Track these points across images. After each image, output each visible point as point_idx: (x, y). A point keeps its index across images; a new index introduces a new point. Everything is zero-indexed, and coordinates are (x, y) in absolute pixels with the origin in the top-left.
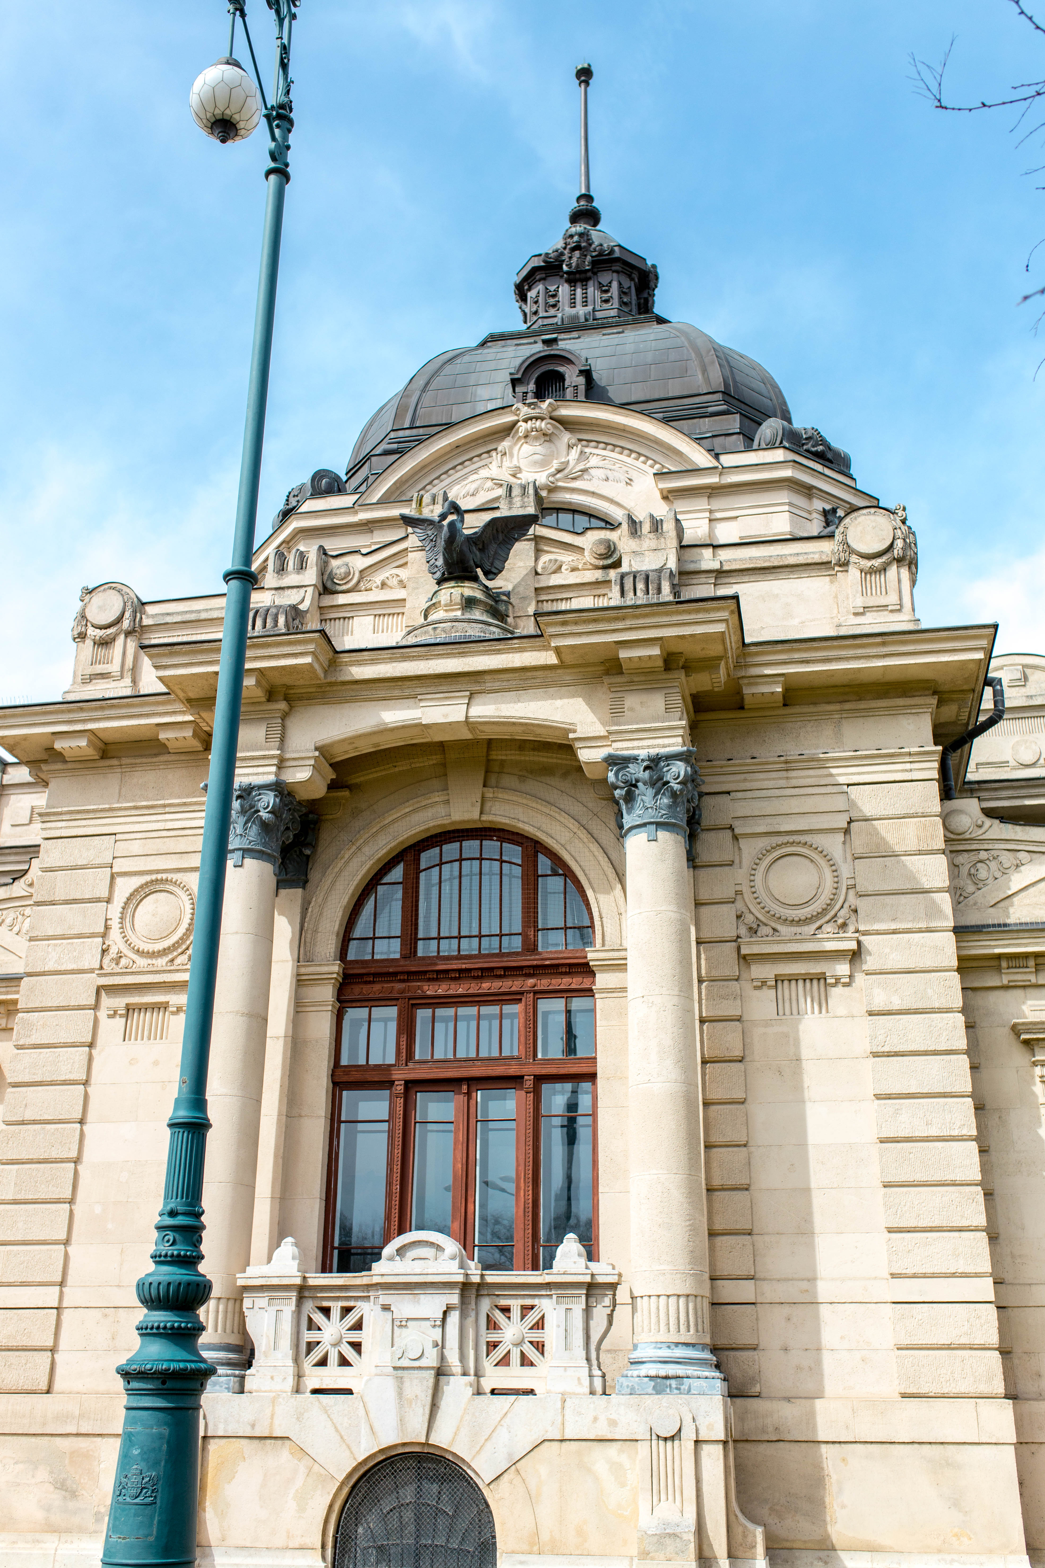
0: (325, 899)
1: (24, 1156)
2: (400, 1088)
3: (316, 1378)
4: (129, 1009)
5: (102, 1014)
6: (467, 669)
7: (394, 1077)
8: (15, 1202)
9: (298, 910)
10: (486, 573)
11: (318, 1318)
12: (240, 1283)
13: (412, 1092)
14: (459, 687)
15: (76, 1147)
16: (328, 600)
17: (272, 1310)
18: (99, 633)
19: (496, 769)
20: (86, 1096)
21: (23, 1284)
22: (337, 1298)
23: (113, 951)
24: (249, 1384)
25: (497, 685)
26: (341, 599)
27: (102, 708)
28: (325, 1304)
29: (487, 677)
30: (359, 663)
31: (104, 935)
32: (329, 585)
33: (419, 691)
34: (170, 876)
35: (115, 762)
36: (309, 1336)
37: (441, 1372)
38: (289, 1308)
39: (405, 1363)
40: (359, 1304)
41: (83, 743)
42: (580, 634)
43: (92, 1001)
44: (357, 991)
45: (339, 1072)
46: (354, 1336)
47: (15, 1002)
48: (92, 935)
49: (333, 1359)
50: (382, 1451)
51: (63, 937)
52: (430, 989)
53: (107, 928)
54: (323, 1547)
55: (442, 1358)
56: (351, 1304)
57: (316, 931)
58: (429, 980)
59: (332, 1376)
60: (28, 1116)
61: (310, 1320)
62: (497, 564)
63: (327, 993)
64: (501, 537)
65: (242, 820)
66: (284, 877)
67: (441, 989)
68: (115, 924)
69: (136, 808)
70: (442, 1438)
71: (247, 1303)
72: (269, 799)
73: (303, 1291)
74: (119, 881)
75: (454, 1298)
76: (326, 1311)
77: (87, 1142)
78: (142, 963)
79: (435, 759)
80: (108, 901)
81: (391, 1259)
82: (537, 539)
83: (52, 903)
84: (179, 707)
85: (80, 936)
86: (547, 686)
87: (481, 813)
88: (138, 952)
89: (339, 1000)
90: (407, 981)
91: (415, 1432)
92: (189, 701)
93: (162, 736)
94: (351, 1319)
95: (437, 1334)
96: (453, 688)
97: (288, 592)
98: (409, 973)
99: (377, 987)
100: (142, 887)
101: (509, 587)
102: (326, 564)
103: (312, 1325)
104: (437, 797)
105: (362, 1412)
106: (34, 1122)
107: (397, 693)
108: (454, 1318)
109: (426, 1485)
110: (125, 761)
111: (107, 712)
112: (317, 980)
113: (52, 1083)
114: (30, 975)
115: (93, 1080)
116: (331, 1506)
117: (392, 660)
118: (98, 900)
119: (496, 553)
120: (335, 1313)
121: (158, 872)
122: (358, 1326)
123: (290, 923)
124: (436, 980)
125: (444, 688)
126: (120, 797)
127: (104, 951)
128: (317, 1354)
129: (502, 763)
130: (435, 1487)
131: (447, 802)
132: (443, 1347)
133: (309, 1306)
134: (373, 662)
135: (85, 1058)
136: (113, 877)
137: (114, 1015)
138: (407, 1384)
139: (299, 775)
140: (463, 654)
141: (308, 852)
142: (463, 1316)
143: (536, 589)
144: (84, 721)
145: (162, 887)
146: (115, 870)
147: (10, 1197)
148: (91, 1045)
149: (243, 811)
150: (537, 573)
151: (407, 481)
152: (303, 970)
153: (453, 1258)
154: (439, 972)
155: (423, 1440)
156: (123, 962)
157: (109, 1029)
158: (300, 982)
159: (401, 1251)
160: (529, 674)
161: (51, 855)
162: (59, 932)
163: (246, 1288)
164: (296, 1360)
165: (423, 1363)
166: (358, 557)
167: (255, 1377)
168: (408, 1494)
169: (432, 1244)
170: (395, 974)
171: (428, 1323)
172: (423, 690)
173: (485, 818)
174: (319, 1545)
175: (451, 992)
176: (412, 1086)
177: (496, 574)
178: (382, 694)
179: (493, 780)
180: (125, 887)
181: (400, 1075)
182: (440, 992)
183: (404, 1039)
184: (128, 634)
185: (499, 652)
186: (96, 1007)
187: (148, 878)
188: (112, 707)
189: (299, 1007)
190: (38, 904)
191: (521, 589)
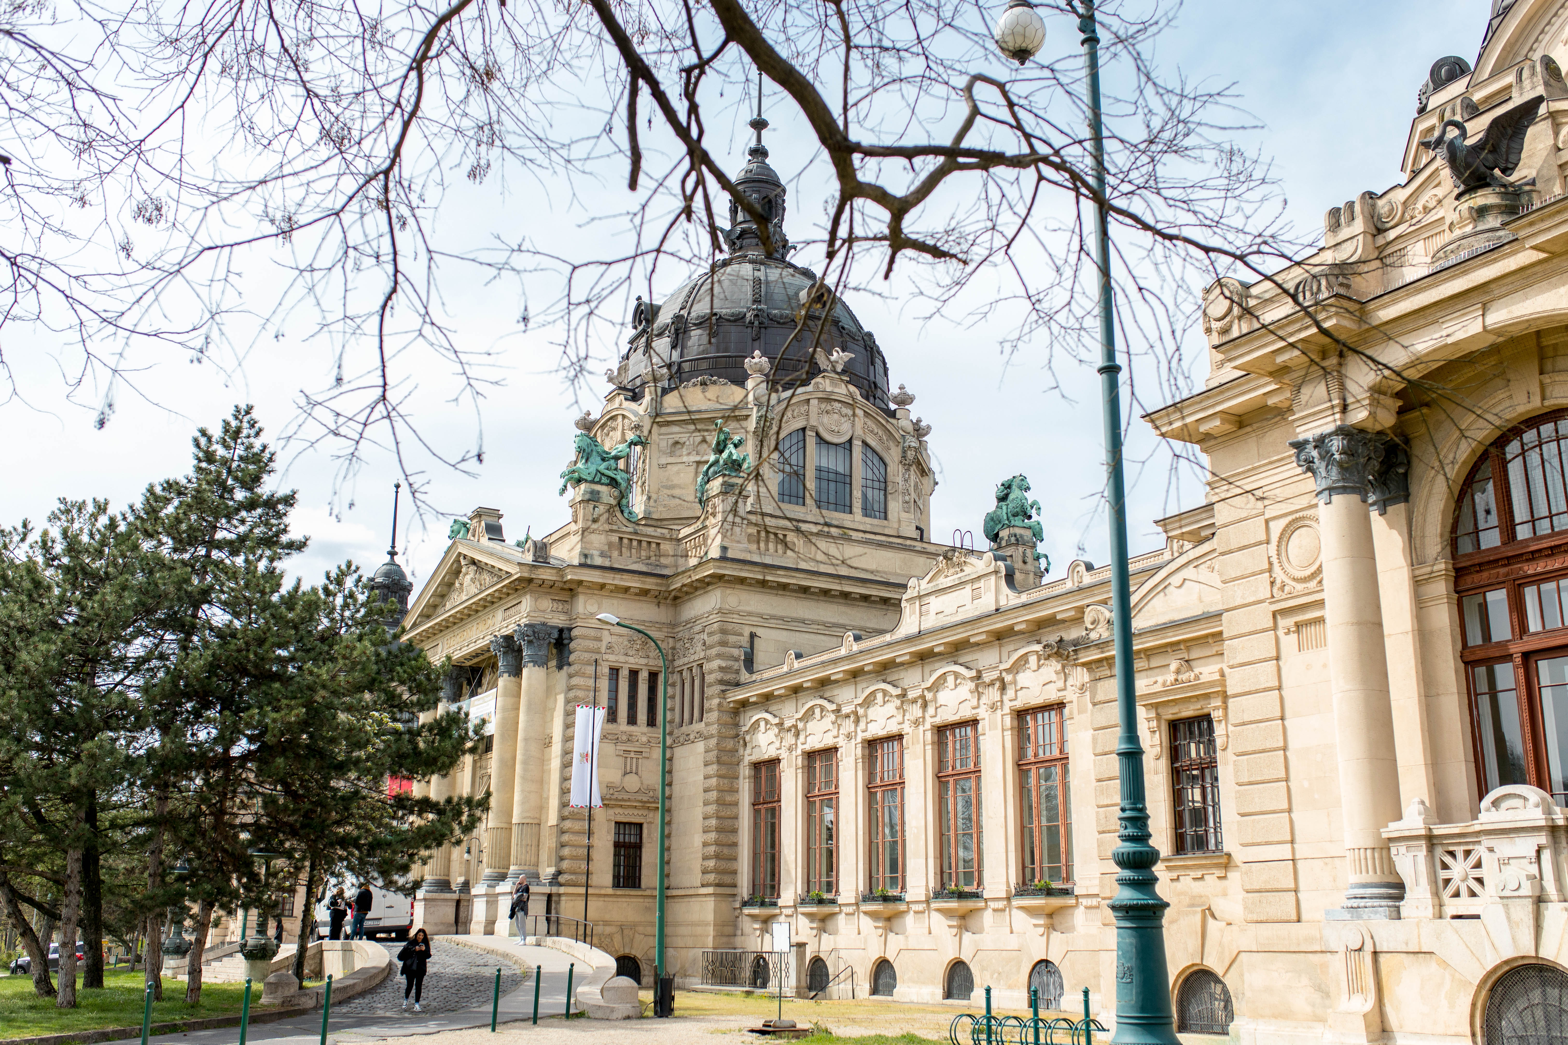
0: (1426, 507)
1: (1250, 749)
2: (1518, 660)
3: (1453, 907)
4: (1298, 625)
5: (1281, 633)
6: (1471, 285)
7: (1512, 651)
8: (1251, 783)
9: (1403, 522)
10: (1503, 171)
11: (1448, 859)
12: (1385, 836)
13: (1532, 661)
14: (1473, 301)
15: (1281, 738)
16: (1381, 241)
17: (1410, 855)
18: (1219, 324)
19: (1551, 354)
20: (1282, 698)
21: (1267, 843)
22: (1460, 844)
23: (1278, 581)
24: (1404, 912)
25: (1504, 290)
26: (1392, 235)
27: (1222, 392)
28: (1451, 848)
29: (1493, 286)
30: (1384, 306)
31: (1270, 570)
32: (1379, 225)
33: (1439, 314)
34: (1305, 513)
35: (1248, 429)
36: (1443, 874)
37: (1540, 900)
38: (1422, 853)
39: (1507, 893)
40: (1476, 847)
41: (1217, 422)
42: (1549, 229)
43: (1270, 624)
44: (1469, 581)
45: (1466, 653)
46: (1477, 873)
47: (1220, 633)
48: (1262, 572)
49: (1464, 891)
50: (1506, 962)
51: (1243, 577)
52: (1530, 569)
53: (1271, 564)
54: (1473, 1035)
55: (1542, 888)
56: (1470, 847)
57: (1423, 537)
58: (1527, 560)
59: (1464, 905)
60: (1247, 718)
61: (1443, 863)
62: (1512, 158)
63: (1440, 588)
64: (1510, 132)
65: (1324, 464)
66: (1387, 496)
67: (1540, 567)
68: (1274, 560)
69: (1271, 463)
70: (1549, 952)
71: (1393, 851)
72: (1336, 444)
73: (1431, 840)
74: (1271, 524)
75: (1543, 839)
76: (1452, 854)
77: (1289, 733)
78: (1300, 587)
79: (1493, 360)
80: (1268, 542)
81: (1488, 810)
82: (1553, 115)
83: (1231, 552)
84: (1268, 379)
85: (1253, 574)
86: (1549, 278)
87: (1543, 398)
88: (1294, 579)
89: (1456, 592)
90: (1509, 564)
91: (1526, 948)
92: (1271, 374)
93: (1271, 402)
94: (1472, 860)
95: (1534, 869)
96: (1467, 304)
97: (1344, 246)
98: (1508, 558)
99: (1485, 575)
100: (1287, 526)
101: (1532, 173)
102: (1374, 206)
103: (1445, 867)
104: (1501, 395)
105: (1484, 933)
106: (1251, 722)
107: (1422, 322)
108: (1546, 855)
109: (1549, 990)
110: (1255, 426)
111: (1227, 394)
112: (1430, 578)
113: (1257, 692)
114: (1227, 610)
115: (1284, 685)
116: (1474, 1005)
117: (1409, 295)
118: (1260, 543)
119: (1508, 147)
120: (1460, 856)
121: (1297, 511)
122: (1478, 865)
123: (1400, 534)
124: (1533, 559)
125: (1460, 306)
126: (1260, 457)
127: (1272, 583)
128: (1451, 889)
129: (1555, 346)
130: (1556, 992)
131: (1510, 397)
132: (1541, 879)
133: (1439, 851)
134: (1394, 302)
135: (1275, 669)
136: (1267, 522)
137: (1288, 633)
138: (1512, 910)
139: (1359, 415)
140: (1465, 273)
141: (1401, 471)
142: (1556, 853)
143: (1560, 166)
144: (1213, 406)
145: (1301, 523)
146: (1267, 516)
147: (1246, 780)
148: (1278, 659)
149: (1322, 458)
150: (1559, 150)
151: (1517, 41)
152: (1417, 572)
153: (1537, 806)
154: (1533, 552)
155: (1533, 954)
156: (1287, 589)
157: (1289, 642)
158: (1417, 583)
159: (1496, 803)
160: (1529, 272)
161: (1222, 514)
162: (1239, 574)
163: (1390, 840)
164: (1436, 894)
165: (1521, 893)
166: (1399, 190)
167: (1406, 906)
168: (1536, 996)
169: (1519, 796)
170: (1496, 561)
171: (1526, 861)
172: (1443, 313)
173: (1547, 403)
174: (1469, 1033)
175: (1549, 568)
176: (1528, 657)
177: (1513, 169)
178: (1411, 326)
179: (1549, 366)
180: (1277, 528)
181: (1517, 649)
182: (1539, 569)
183: (1515, 616)
184: (1240, 318)
185: (1495, 261)
186: (1275, 628)
187: (1290, 518)
188: (1228, 389)
189: (1420, 604)
190: (1222, 554)
191: (1545, 172)
